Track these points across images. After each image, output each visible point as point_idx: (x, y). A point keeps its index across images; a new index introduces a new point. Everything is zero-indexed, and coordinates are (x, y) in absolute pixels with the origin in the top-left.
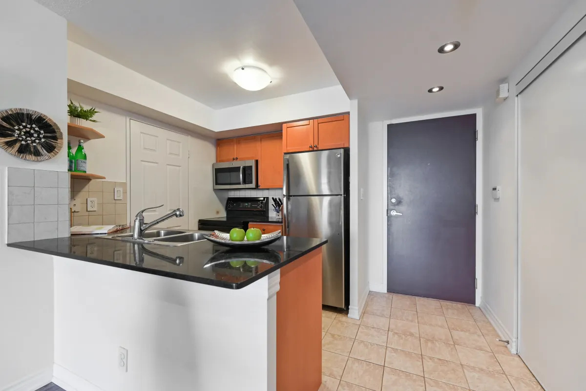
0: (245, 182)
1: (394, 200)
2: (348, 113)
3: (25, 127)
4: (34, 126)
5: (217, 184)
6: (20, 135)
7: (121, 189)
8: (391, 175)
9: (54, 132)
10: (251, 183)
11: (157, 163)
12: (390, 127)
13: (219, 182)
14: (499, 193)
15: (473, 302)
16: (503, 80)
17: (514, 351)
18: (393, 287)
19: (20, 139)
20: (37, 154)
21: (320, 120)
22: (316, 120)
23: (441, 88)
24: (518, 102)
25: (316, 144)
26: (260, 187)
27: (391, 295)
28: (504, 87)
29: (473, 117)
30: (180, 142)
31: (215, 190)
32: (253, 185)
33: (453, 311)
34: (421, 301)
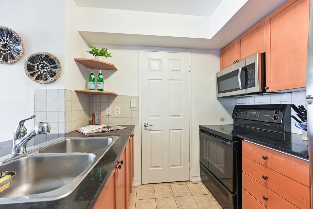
0: (245, 86)
3: (40, 63)
4: (44, 62)
5: (219, 92)
6: (38, 69)
7: (135, 101)
9: (55, 63)
10: (254, 85)
11: (161, 80)
13: (221, 90)
19: (38, 71)
20: (46, 79)
30: (181, 60)
31: (219, 98)
32: (257, 88)
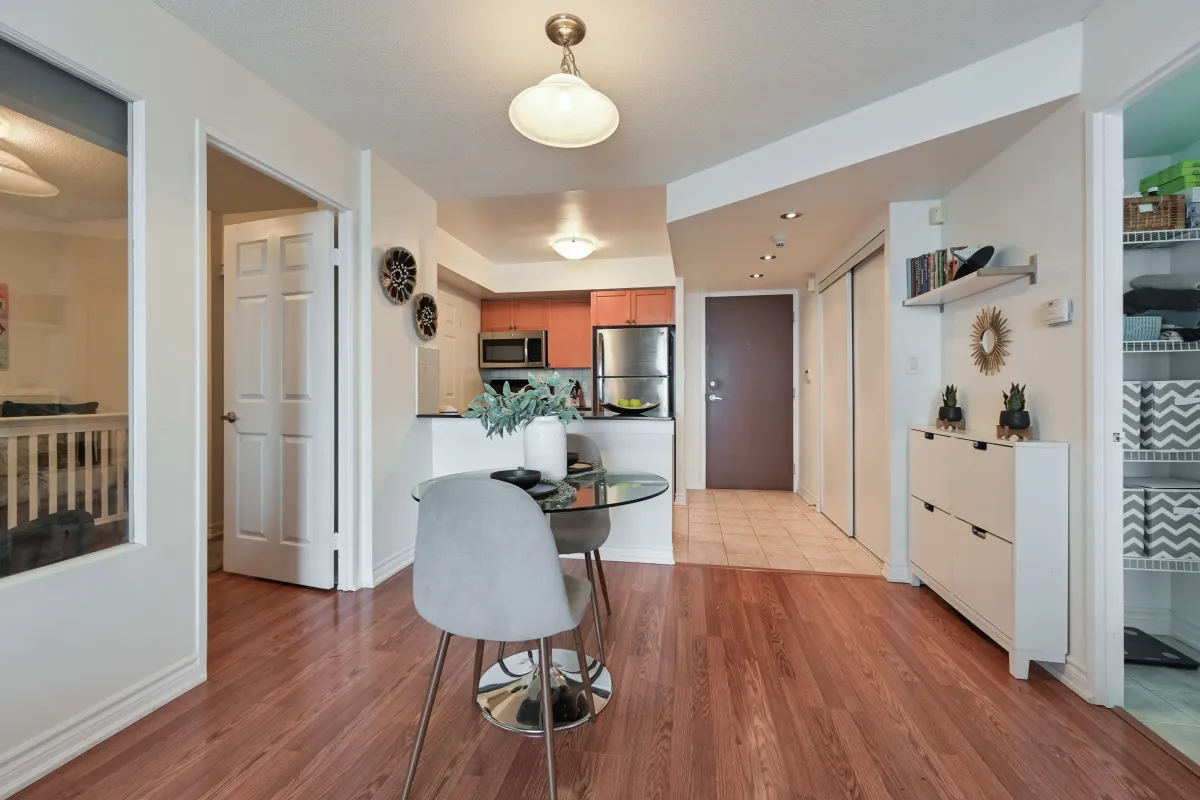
0: (531, 359)
1: (713, 384)
2: (673, 288)
5: (485, 361)
8: (710, 355)
10: (539, 360)
12: (708, 300)
13: (488, 358)
14: (810, 375)
15: (791, 489)
16: (812, 275)
17: (818, 510)
18: (711, 484)
20: (430, 333)
21: (640, 292)
22: (634, 292)
23: (761, 276)
24: (820, 298)
25: (633, 318)
26: (551, 366)
27: (710, 491)
28: (811, 282)
29: (790, 297)
31: (482, 370)
32: (542, 364)
33: (772, 498)
34: (742, 493)
